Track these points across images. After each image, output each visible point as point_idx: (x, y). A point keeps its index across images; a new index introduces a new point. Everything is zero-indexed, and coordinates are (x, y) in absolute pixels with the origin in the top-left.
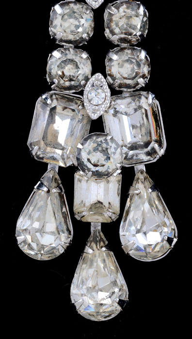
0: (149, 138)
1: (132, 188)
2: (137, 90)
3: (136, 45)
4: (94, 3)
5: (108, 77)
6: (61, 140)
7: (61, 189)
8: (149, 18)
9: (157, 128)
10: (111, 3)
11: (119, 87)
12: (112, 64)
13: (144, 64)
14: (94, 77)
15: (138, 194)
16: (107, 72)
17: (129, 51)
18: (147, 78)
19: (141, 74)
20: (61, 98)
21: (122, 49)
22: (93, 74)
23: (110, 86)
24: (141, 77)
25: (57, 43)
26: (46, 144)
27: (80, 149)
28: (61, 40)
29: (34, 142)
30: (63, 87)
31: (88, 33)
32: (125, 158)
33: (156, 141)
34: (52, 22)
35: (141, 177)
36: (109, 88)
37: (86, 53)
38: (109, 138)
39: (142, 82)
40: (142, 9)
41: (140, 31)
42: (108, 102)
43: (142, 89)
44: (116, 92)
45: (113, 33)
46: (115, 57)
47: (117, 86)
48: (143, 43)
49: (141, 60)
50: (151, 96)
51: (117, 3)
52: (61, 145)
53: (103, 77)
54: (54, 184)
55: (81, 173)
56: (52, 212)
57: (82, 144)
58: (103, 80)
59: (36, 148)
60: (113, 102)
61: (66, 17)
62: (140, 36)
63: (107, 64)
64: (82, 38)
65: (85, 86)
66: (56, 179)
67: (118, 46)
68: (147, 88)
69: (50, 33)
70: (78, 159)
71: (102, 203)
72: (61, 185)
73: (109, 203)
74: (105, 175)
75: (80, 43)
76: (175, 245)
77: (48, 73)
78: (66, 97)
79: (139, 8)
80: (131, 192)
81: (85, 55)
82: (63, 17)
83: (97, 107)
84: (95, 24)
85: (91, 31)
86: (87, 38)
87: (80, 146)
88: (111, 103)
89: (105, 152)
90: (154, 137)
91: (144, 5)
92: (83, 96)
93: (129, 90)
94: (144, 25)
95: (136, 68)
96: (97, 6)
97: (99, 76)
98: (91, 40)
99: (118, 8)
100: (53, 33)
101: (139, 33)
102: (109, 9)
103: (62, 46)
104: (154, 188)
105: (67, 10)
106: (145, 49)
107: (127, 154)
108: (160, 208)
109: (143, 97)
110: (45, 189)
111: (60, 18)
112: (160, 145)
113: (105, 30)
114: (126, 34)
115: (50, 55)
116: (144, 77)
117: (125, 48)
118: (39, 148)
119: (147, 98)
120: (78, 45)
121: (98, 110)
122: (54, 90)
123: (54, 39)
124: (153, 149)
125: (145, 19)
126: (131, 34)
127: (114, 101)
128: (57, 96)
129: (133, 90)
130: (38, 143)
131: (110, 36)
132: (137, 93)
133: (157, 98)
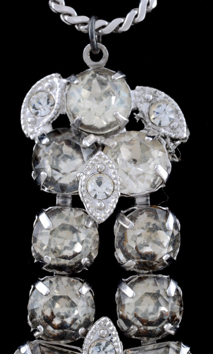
3: (162, 272)
4: (98, 215)
5: (120, 321)
8: (182, 232)
10: (124, 210)
12: (126, 301)
16: (118, 313)
17: (151, 282)
18: (177, 320)
19: (169, 316)
20: (49, 352)
21: (141, 279)
22: (97, 317)
23: (123, 335)
24: (168, 321)
25: (44, 268)
28: (50, 267)
30: (51, 334)
31: (90, 255)
34: (35, 238)
37: (86, 285)
39: (170, 328)
40: (171, 220)
41: (168, 253)
45: (126, 255)
46: (128, 291)
47: (134, 335)
49: (169, 297)
50: (184, 351)
51: (133, 210)
53: (112, 324)
58: (112, 327)
62: (167, 261)
64: (80, 262)
65: (85, 334)
67: (134, 273)
68: (177, 336)
69: (33, 254)
75: (78, 269)
77: (29, 313)
78: (56, 350)
79: (167, 217)
81: (85, 289)
82: (52, 232)
86: (88, 263)
92: (81, 347)
93: (151, 339)
94: (174, 243)
96: (104, 220)
97: (105, 320)
98: (96, 264)
99: (133, 219)
100: (38, 254)
101: (166, 257)
102: (121, 220)
103: (51, 274)
105: (58, 221)
106: (175, 280)
109: (172, 351)
113: (115, 250)
115: (32, 287)
116: (172, 320)
120: (75, 272)
122: (39, 339)
125: (176, 233)
128: (42, 347)
132: (164, 343)
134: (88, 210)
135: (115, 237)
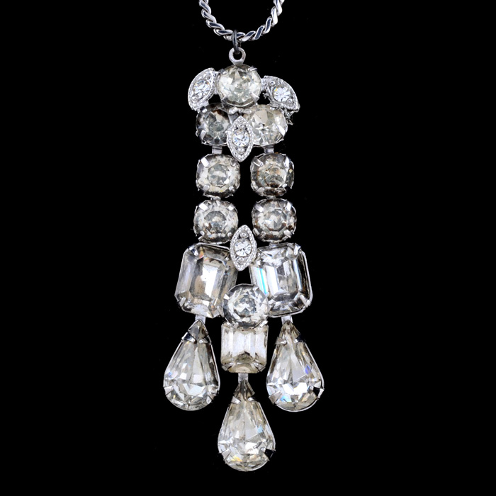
0: (295, 289)
1: (278, 339)
2: (283, 242)
3: (282, 197)
4: (240, 156)
5: (255, 229)
6: (209, 291)
7: (208, 340)
8: (295, 170)
9: (303, 280)
10: (257, 156)
11: (265, 239)
12: (259, 216)
13: (291, 216)
14: (240, 228)
15: (284, 345)
16: (253, 224)
17: (276, 203)
18: (293, 229)
19: (287, 226)
20: (208, 250)
21: (269, 201)
22: (239, 225)
23: (256, 238)
24: (287, 228)
25: (204, 195)
26: (194, 296)
27: (227, 300)
28: (208, 193)
29: (181, 293)
30: (209, 238)
31: (234, 186)
32: (272, 309)
33: (302, 292)
34: (199, 175)
35: (288, 328)
36: (255, 239)
37: (233, 205)
38: (255, 289)
39: (288, 233)
40: (287, 162)
41: (286, 183)
42: (254, 253)
43: (289, 240)
44: (262, 243)
45: (259, 185)
46: (260, 209)
48: (289, 195)
49: (287, 212)
50: (297, 248)
51: (263, 155)
52: (208, 296)
53: (249, 229)
54: (201, 335)
55: (228, 323)
56: (199, 363)
57: (229, 295)
58: (249, 231)
59: (183, 299)
60: (259, 254)
61: (213, 169)
62: (286, 188)
63: (253, 215)
64: (228, 190)
65: (231, 237)
66: (203, 330)
67: (264, 198)
68: (293, 239)
69: (197, 185)
70: (225, 310)
71: (249, 354)
72: (208, 336)
73: (256, 354)
74: (252, 326)
75: (227, 195)
76: (321, 396)
77: (195, 225)
78: (213, 249)
79: (285, 159)
80: (277, 343)
81: (231, 207)
82: (209, 169)
83: (243, 259)
84: (241, 177)
85: (238, 183)
86: (234, 190)
87: (227, 297)
88: (257, 254)
89: (252, 303)
90: (300, 288)
91: (289, 157)
92: (229, 247)
93: (275, 242)
94: (290, 178)
95: (282, 219)
96: (243, 160)
97: (245, 227)
98: (238, 192)
99: (264, 161)
100: (200, 185)
101: (285, 185)
102: (255, 161)
104: (300, 339)
105: (213, 163)
106: (291, 201)
107: (273, 305)
108: (307, 358)
109: (289, 248)
110: (193, 340)
111: (206, 170)
112: (307, 296)
113: (251, 182)
114: (272, 186)
115: (197, 207)
116: (290, 228)
117: (271, 200)
118: (187, 300)
119: (293, 249)
120: (225, 198)
121: (244, 262)
122: (201, 242)
123: (202, 192)
124: (299, 300)
125: (291, 171)
126: (277, 186)
127: (261, 252)
128: (204, 247)
129: (279, 241)
130: (185, 294)
131: (256, 187)
132: (284, 244)
133: (303, 249)
135: (251, 172)
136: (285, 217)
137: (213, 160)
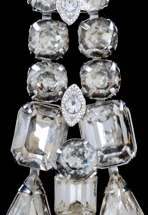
0: (121, 142)
1: (107, 188)
2: (109, 99)
3: (108, 58)
4: (69, 20)
5: (83, 88)
6: (42, 146)
7: (42, 191)
8: (119, 34)
9: (128, 133)
10: (83, 20)
11: (93, 97)
12: (86, 76)
13: (115, 75)
14: (70, 87)
15: (112, 194)
16: (82, 84)
17: (101, 64)
18: (118, 87)
19: (113, 85)
20: (40, 108)
21: (95, 62)
22: (69, 85)
23: (85, 96)
24: (112, 87)
25: (36, 57)
26: (29, 151)
27: (59, 154)
28: (40, 55)
29: (17, 149)
30: (42, 97)
31: (63, 48)
32: (101, 161)
33: (128, 145)
34: (31, 38)
35: (116, 178)
36: (84, 97)
37: (62, 66)
38: (85, 143)
39: (113, 91)
40: (112, 26)
41: (111, 45)
42: (84, 110)
43: (114, 98)
44: (90, 101)
45: (86, 47)
46: (88, 69)
47: (91, 96)
48: (114, 56)
49: (112, 71)
50: (122, 104)
51: (89, 20)
52: (41, 151)
53: (78, 88)
54: (37, 187)
55: (61, 175)
56: (35, 212)
57: (61, 150)
58: (79, 90)
59: (19, 154)
60: (88, 111)
61: (43, 34)
62: (111, 49)
63: (82, 76)
64: (58, 52)
65: (62, 96)
66: (37, 182)
67: (91, 59)
68: (118, 97)
69: (30, 49)
70: (58, 163)
71: (80, 203)
72: (42, 188)
73: (87, 203)
74: (83, 178)
75: (57, 57)
77: (28, 85)
78: (45, 107)
79: (109, 24)
80: (106, 192)
81: (61, 68)
82: (40, 34)
83: (74, 115)
84: (70, 40)
85: (66, 47)
86: (63, 53)
87: (59, 151)
88: (86, 111)
89: (82, 155)
90: (126, 141)
91: (114, 22)
92: (60, 105)
93: (102, 99)
94: (114, 40)
95: (107, 79)
96: (72, 23)
97: (74, 86)
98: (67, 54)
99: (90, 24)
100: (32, 48)
101: (110, 47)
102: (82, 25)
103: (40, 61)
104: (127, 188)
105: (44, 27)
106: (116, 62)
107: (102, 157)
108: (133, 205)
109: (115, 105)
110: (28, 192)
111: (37, 35)
112: (132, 148)
113: (79, 45)
114: (98, 48)
115: (29, 69)
116: (115, 86)
117: (97, 61)
118: (22, 154)
119: (119, 106)
120: (55, 59)
121: (74, 118)
122: (34, 101)
123: (33, 55)
124: (126, 152)
125: (115, 34)
126: (102, 48)
127: (89, 109)
128: (36, 105)
129: (105, 98)
130: (20, 149)
131: (84, 50)
132: (109, 101)
133: (127, 105)
134: (63, 17)
135: (78, 37)
136: (110, 77)
137: (43, 25)
